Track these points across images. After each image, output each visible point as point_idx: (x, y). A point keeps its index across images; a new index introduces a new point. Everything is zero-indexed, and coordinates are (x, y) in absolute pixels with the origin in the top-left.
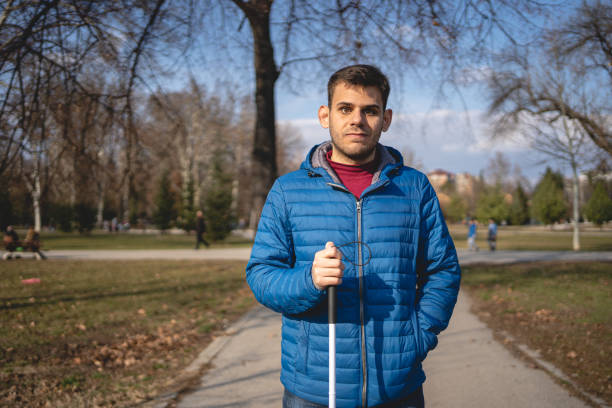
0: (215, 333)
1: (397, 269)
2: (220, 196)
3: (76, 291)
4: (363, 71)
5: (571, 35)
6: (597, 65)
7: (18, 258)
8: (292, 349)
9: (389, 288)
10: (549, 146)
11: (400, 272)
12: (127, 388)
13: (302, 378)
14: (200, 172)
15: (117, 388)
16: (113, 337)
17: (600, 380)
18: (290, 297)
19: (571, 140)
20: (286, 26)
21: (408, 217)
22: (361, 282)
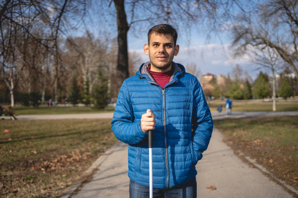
0: (100, 154)
1: (182, 122)
2: (102, 88)
3: (32, 135)
4: (164, 27)
5: (271, 7)
6: (284, 22)
7: (3, 119)
9: (178, 131)
10: (261, 61)
11: (184, 123)
12: (57, 181)
13: (138, 174)
14: (92, 76)
15: (52, 181)
16: (50, 157)
17: (284, 172)
19: (272, 58)
20: (132, 4)
21: (187, 97)
22: (165, 128)
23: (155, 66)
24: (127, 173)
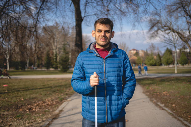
0: (64, 100)
1: (116, 81)
2: (65, 58)
3: (20, 88)
4: (105, 20)
5: (174, 7)
6: (182, 16)
7: (2, 78)
8: (85, 105)
9: (114, 86)
10: (167, 41)
11: (117, 81)
12: (36, 118)
13: (88, 114)
14: (59, 50)
15: (33, 118)
16: (32, 102)
17: (182, 113)
18: (84, 89)
19: (174, 39)
20: (85, 5)
21: (119, 64)
22: (105, 84)
23: (99, 45)
24: (81, 113)
